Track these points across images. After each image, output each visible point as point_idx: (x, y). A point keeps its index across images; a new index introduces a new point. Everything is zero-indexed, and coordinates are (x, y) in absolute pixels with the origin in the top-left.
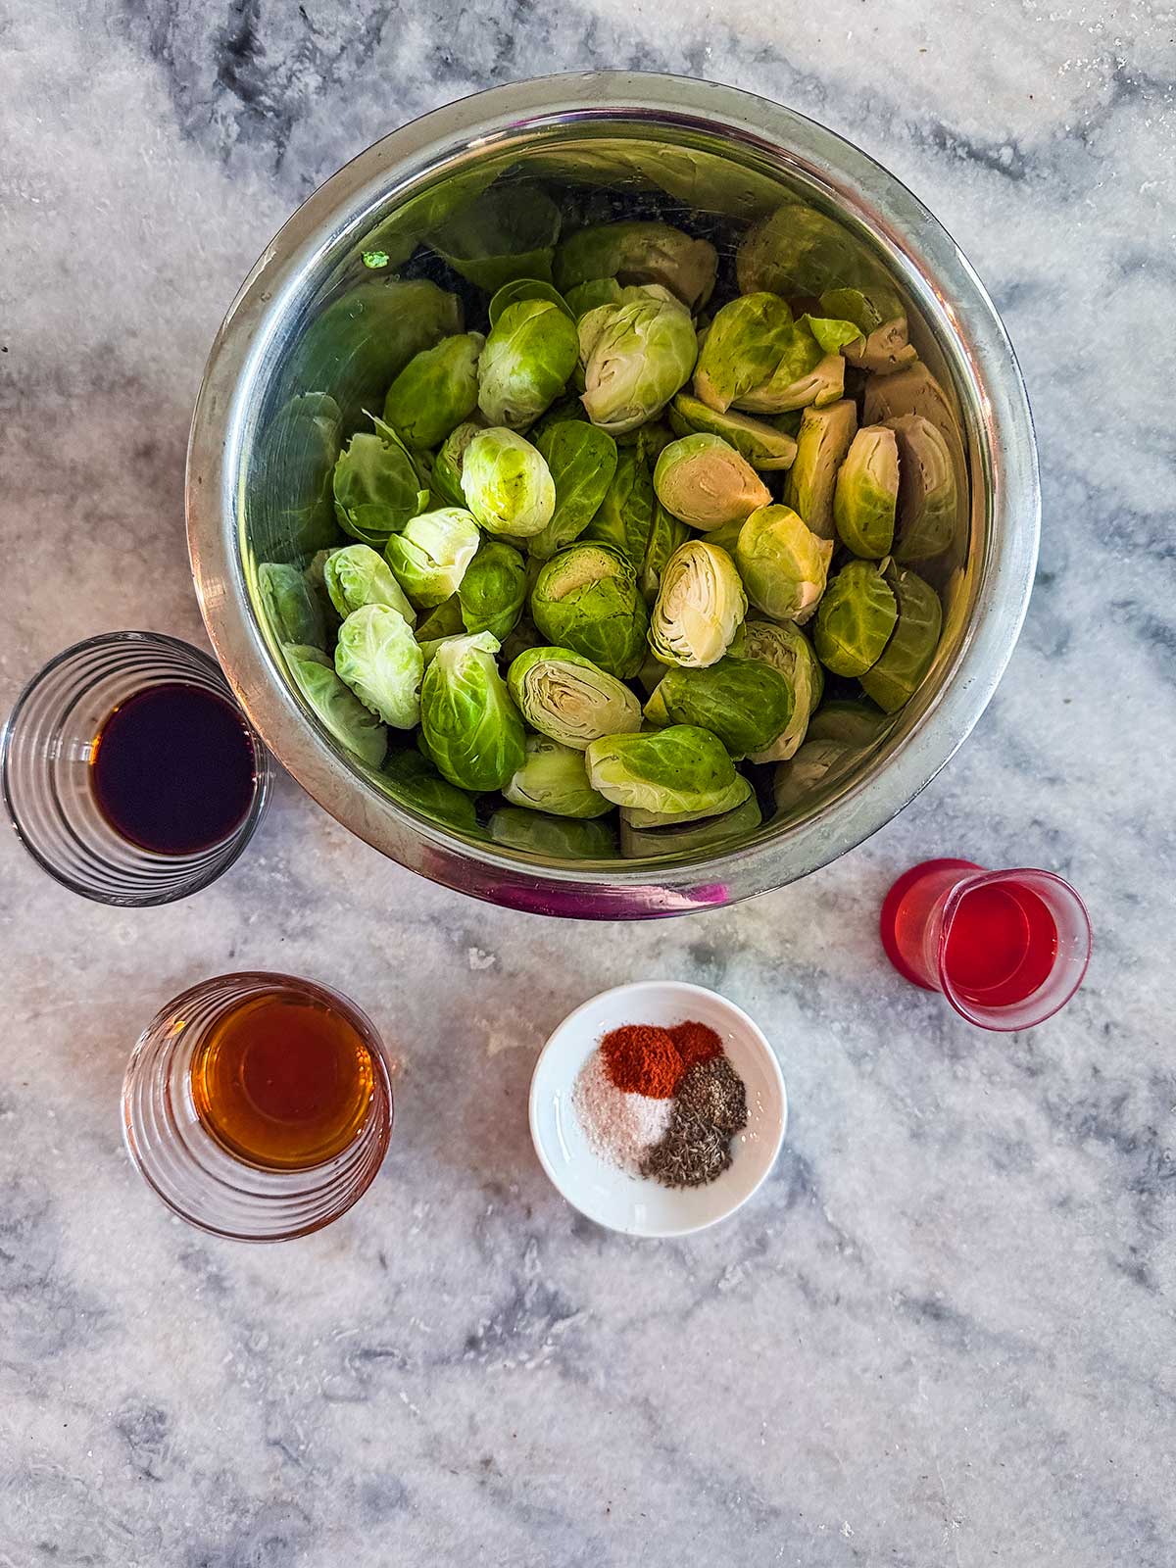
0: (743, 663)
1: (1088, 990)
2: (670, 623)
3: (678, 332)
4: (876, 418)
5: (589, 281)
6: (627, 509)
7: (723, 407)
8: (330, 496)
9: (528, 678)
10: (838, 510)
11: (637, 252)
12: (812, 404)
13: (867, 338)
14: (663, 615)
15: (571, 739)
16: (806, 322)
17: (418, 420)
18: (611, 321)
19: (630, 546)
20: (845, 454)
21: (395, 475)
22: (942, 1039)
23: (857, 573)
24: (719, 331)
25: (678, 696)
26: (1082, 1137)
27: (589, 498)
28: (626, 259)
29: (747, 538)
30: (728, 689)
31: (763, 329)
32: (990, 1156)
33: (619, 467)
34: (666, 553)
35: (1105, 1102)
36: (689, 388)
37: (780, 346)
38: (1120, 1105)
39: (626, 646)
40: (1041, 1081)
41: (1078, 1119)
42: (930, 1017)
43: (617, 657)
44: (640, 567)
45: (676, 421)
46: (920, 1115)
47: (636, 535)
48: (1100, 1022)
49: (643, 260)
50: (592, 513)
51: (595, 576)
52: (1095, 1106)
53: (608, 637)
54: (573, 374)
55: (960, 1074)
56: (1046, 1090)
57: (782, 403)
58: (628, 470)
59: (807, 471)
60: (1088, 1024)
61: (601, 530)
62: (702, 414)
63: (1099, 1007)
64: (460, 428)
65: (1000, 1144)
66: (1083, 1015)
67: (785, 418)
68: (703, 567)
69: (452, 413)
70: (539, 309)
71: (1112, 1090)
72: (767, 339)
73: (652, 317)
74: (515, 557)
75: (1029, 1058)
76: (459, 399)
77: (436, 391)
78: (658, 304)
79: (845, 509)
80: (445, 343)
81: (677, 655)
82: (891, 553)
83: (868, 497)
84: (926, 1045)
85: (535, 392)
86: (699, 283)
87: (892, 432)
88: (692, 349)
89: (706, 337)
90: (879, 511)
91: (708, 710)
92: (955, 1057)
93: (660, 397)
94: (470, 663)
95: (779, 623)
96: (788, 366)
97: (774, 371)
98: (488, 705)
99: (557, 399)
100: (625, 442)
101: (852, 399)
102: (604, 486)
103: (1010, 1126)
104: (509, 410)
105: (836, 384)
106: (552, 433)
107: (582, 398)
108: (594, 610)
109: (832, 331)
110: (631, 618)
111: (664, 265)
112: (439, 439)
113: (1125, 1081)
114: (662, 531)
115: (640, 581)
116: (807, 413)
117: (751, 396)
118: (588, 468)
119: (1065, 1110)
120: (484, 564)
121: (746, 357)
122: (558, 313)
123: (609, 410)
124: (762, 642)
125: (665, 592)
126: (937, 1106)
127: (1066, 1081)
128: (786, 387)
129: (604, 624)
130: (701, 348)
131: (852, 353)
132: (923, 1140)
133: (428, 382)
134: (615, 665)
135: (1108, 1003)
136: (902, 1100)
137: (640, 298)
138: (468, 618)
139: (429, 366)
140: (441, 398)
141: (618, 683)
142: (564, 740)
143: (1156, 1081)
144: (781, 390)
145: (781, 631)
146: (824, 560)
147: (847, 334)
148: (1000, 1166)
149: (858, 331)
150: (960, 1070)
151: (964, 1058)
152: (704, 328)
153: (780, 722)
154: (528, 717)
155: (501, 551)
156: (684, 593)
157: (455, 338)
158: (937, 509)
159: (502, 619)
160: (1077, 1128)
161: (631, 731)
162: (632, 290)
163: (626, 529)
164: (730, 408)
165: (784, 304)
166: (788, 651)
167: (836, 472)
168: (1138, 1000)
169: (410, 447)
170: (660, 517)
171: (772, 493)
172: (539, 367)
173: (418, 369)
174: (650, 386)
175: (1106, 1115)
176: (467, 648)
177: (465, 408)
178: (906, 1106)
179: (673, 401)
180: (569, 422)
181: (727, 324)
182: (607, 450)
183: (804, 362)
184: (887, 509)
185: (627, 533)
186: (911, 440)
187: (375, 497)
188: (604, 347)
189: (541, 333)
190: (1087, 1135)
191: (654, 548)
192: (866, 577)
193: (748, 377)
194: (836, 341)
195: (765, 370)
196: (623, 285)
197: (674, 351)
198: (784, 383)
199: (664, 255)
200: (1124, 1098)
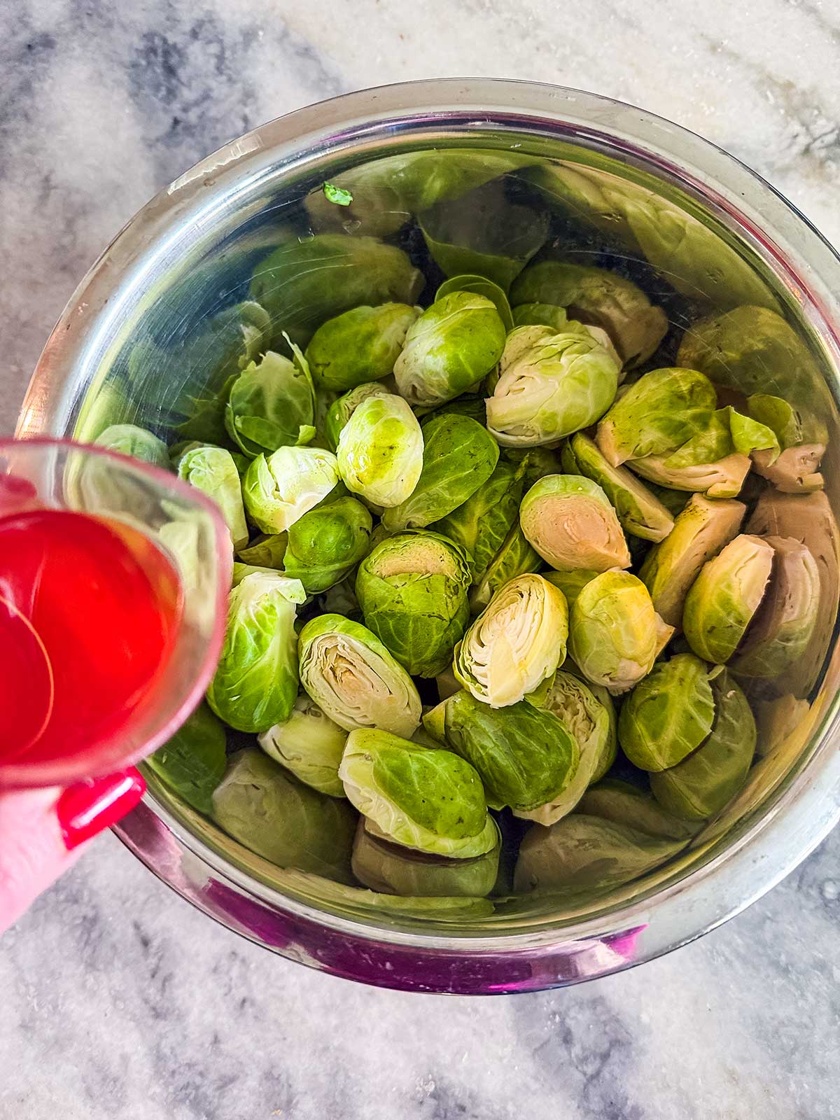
0: (538, 713)
1: (240, 957)
2: (482, 645)
3: (601, 375)
4: (760, 529)
5: (541, 303)
6: (486, 519)
7: (617, 461)
8: (226, 398)
9: (317, 642)
10: (690, 601)
11: (596, 294)
12: (704, 492)
13: (782, 451)
14: (479, 632)
15: (339, 716)
16: (728, 414)
17: (333, 362)
18: (542, 342)
19: (476, 553)
20: (717, 552)
21: (296, 403)
22: (86, 943)
23: (687, 669)
24: (640, 391)
25: (460, 720)
26: (177, 1101)
27: (451, 494)
28: (583, 297)
29: (589, 595)
30: (511, 737)
31: (682, 403)
32: (84, 1080)
33: (493, 477)
34: (508, 575)
35: (213, 1076)
36: (591, 432)
37: (696, 428)
38: (225, 1085)
39: (430, 648)
40: (162, 1026)
41: (180, 1081)
42: (85, 918)
43: (417, 655)
44: (478, 577)
45: (566, 455)
46: (36, 1008)
47: (486, 547)
48: (240, 993)
49: (597, 303)
50: (450, 509)
51: (429, 568)
52: (201, 1074)
53: (415, 632)
54: (488, 376)
55: (89, 984)
56: (162, 1036)
57: (675, 480)
58: (502, 483)
59: (674, 554)
60: (225, 990)
61: (454, 527)
62: (593, 459)
63: (244, 978)
64: (369, 385)
65: (98, 1071)
66: (226, 979)
67: (672, 494)
68: (535, 604)
69: (366, 369)
70: (478, 304)
71: (224, 1066)
72: (684, 415)
73: (582, 352)
74: (364, 519)
75: (158, 998)
76: (378, 359)
77: (359, 344)
78: (593, 344)
79: (698, 602)
80: (389, 306)
81: (474, 679)
82: (727, 664)
83: (726, 603)
84: (71, 944)
85: (445, 378)
86: (639, 342)
87: (772, 550)
88: (608, 397)
89: (626, 392)
90: (731, 621)
91: (483, 747)
92: (91, 966)
93: (560, 428)
94: (267, 604)
95: (590, 685)
96: (695, 448)
97: (679, 447)
98: (269, 651)
99: (465, 394)
100: (508, 456)
101: (745, 503)
102: (472, 489)
103: (116, 1060)
104: (416, 385)
105: (734, 483)
106: (442, 421)
107: (487, 401)
108: (412, 600)
109: (748, 431)
110: (446, 624)
111: (614, 314)
112: (346, 386)
113: (241, 1063)
114: (512, 553)
115: (473, 589)
116: (696, 499)
117: (648, 462)
118: (461, 467)
119: (172, 1065)
120: (328, 515)
121: (657, 424)
122: (495, 315)
123: (506, 421)
124: (567, 697)
125: (490, 611)
126: (55, 1007)
127: (185, 1037)
128: (684, 467)
129: (417, 620)
130: (617, 399)
131: (761, 460)
132: (29, 1035)
133: (356, 334)
134: (413, 662)
135: (254, 979)
136: (27, 986)
137: (581, 333)
138: (289, 560)
139: (365, 320)
140: (362, 351)
141: (407, 681)
142: (334, 715)
143: (270, 1076)
144: (679, 467)
145: (589, 695)
146: (658, 643)
147: (764, 440)
148: (89, 1093)
149: (776, 441)
150: (91, 980)
151: (98, 970)
152: (629, 383)
153: (552, 791)
154: (303, 680)
155: (353, 508)
156: (506, 623)
157: (399, 305)
158: (788, 640)
159: (323, 575)
160: (176, 1089)
161: (399, 736)
162: (577, 324)
163: (478, 537)
164: (623, 464)
165: (712, 389)
166: (589, 718)
167: (702, 565)
168: (283, 988)
169: (317, 384)
170: (515, 539)
171: (633, 560)
172: (456, 358)
173: (353, 318)
174: (554, 415)
175: (209, 1090)
176: (271, 588)
177: (381, 368)
178: (27, 994)
179: (572, 437)
180: (463, 417)
181: (653, 386)
182: (488, 457)
183: (711, 451)
184: (740, 622)
185: (478, 541)
186: (787, 565)
187: (270, 414)
188: (526, 362)
189: (469, 326)
190: (182, 1101)
191: (498, 565)
192: (694, 677)
193: (652, 443)
194: (751, 443)
195: (671, 443)
196: (570, 318)
197: (589, 392)
198: (684, 462)
199: (618, 305)
200: (232, 1080)
